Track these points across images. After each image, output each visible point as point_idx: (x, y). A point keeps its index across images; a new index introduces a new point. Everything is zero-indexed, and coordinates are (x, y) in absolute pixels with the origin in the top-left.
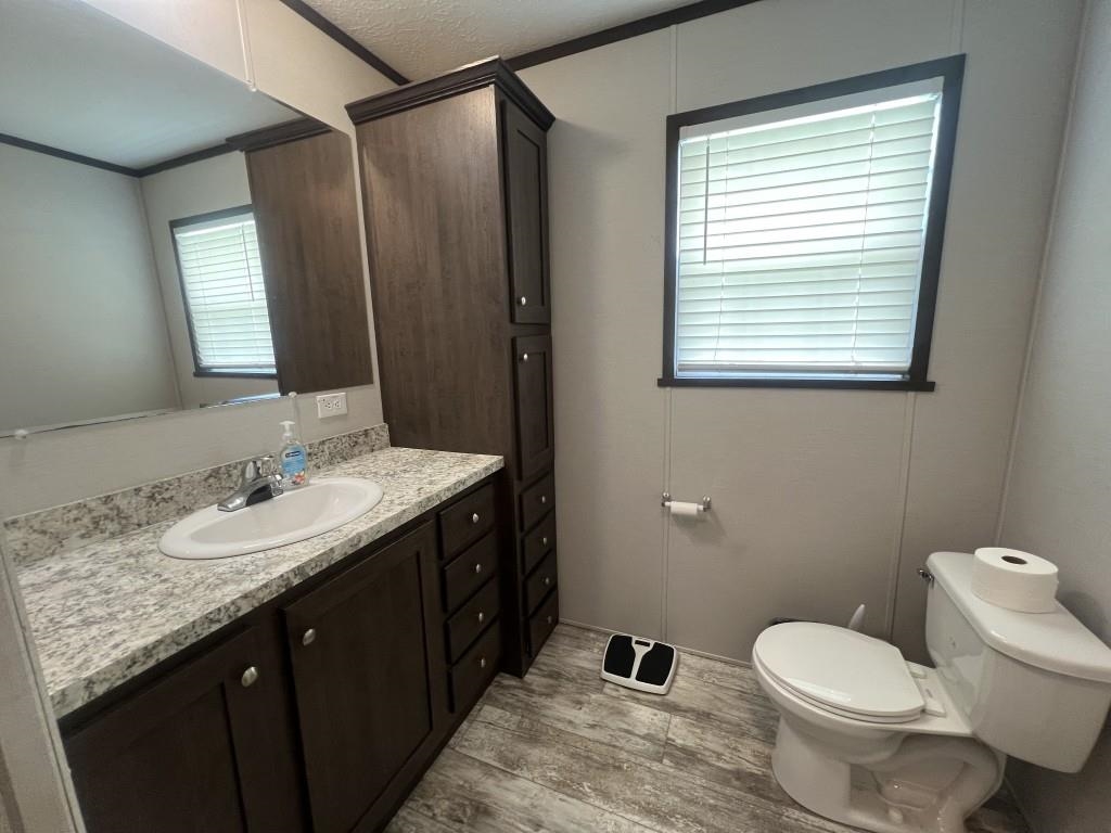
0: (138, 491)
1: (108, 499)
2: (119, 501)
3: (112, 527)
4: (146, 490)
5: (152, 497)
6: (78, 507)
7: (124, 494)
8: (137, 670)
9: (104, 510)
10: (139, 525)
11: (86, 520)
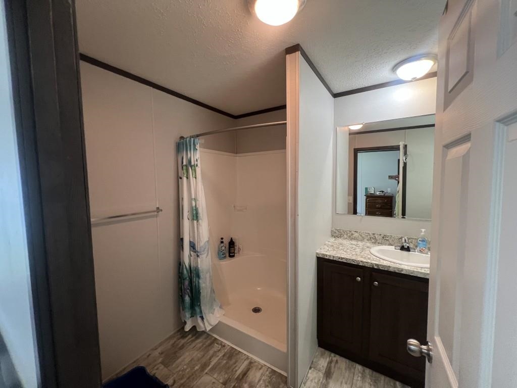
0: (380, 235)
1: (374, 234)
2: (376, 235)
3: (373, 241)
4: (382, 236)
5: (383, 238)
6: (368, 233)
7: (377, 234)
8: (340, 260)
9: (373, 236)
10: (379, 243)
11: (369, 237)
